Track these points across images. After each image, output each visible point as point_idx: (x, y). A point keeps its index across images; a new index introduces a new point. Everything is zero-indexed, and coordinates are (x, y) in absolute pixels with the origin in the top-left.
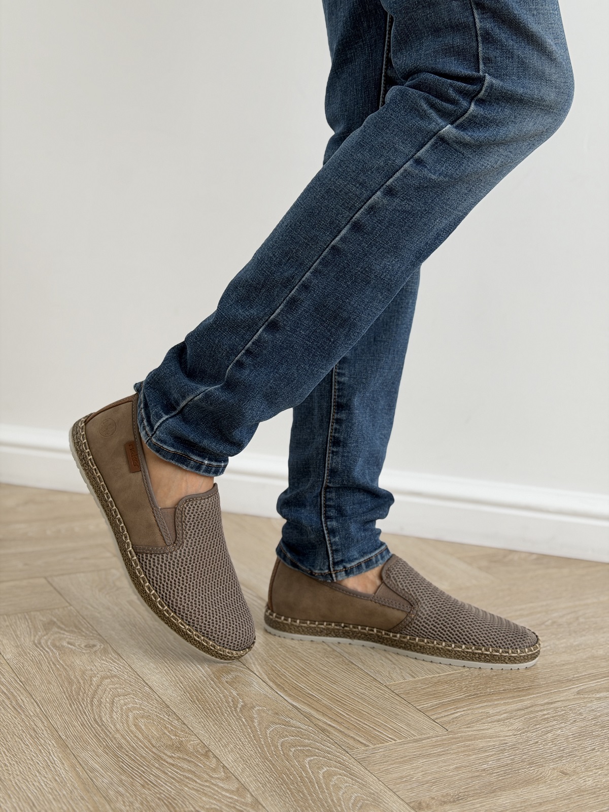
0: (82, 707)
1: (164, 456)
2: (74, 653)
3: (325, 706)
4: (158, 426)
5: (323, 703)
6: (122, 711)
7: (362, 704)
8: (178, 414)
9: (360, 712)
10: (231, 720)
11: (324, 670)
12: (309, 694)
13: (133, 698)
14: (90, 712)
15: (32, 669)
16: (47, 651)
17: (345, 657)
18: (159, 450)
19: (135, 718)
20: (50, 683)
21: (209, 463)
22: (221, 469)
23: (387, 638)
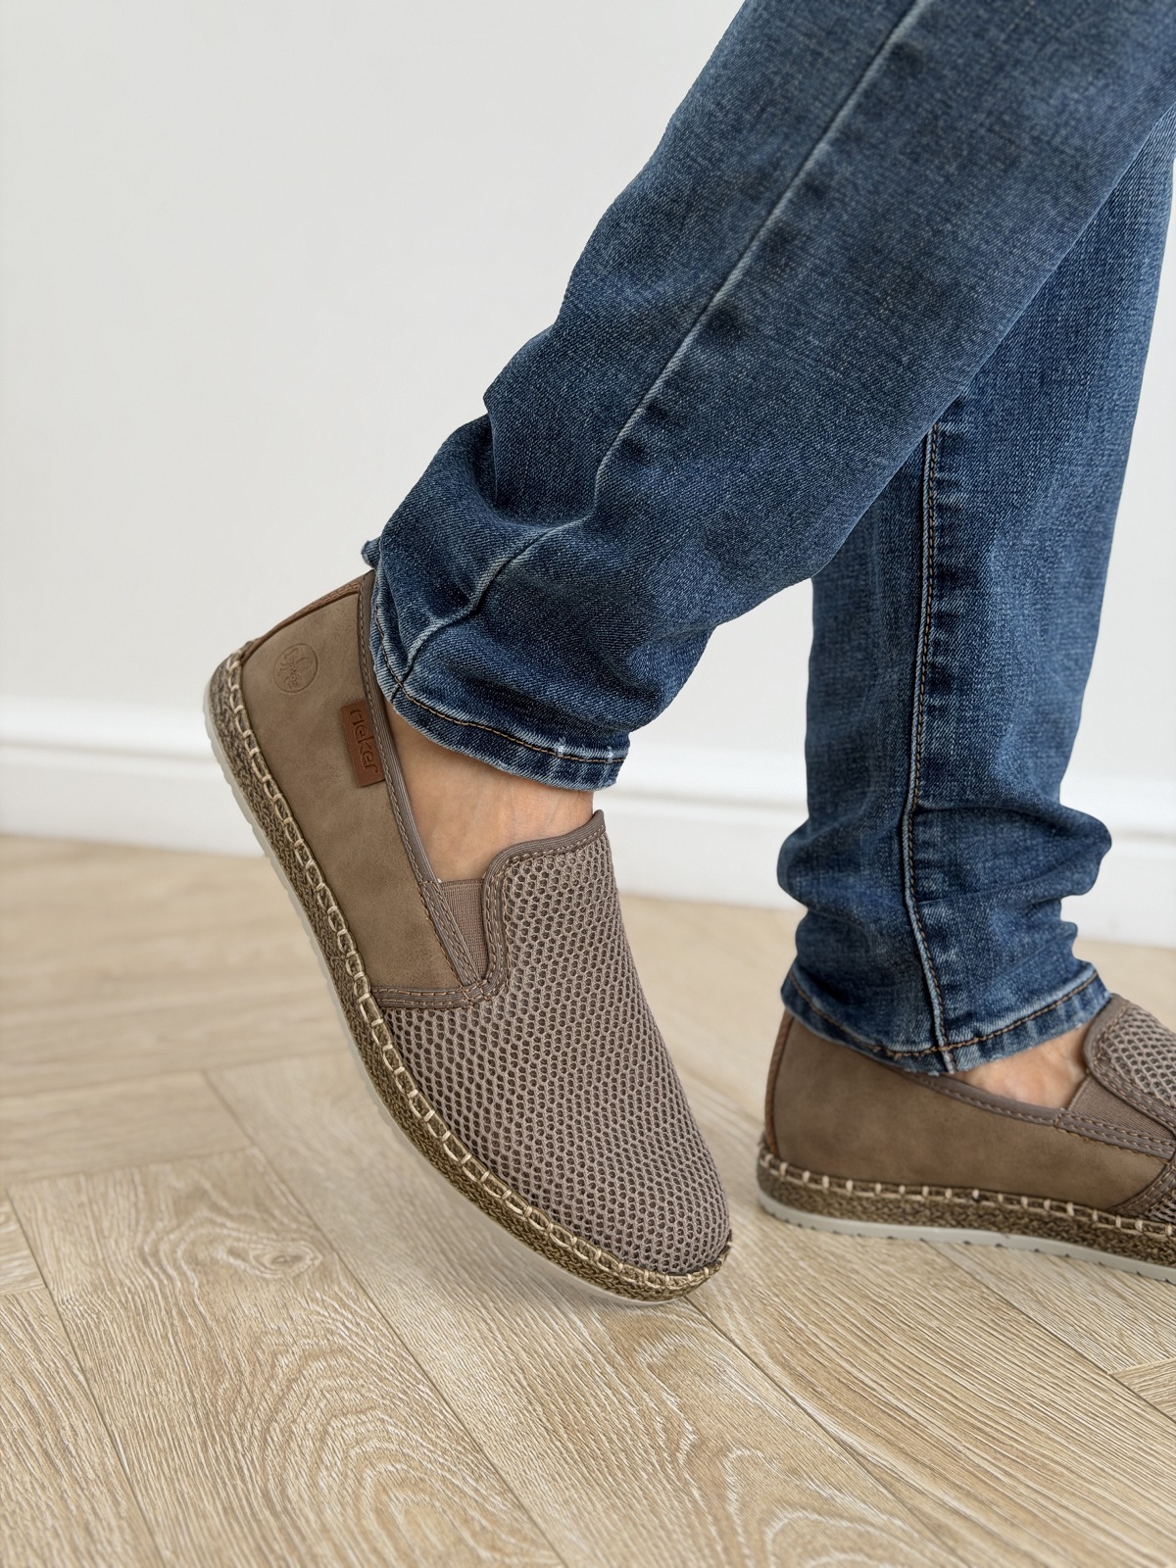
0: (236, 1451)
1: (441, 736)
2: (240, 1280)
3: (937, 1445)
4: (419, 650)
5: (931, 1436)
6: (346, 1465)
7: (1050, 1438)
8: (473, 614)
9: (1044, 1465)
10: (658, 1493)
11: (930, 1328)
12: (887, 1404)
13: (383, 1421)
14: (255, 1467)
15: (121, 1331)
16: (170, 1278)
17: (988, 1288)
18: (425, 719)
19: (382, 1488)
20: (159, 1374)
21: (569, 750)
22: (607, 768)
23: (1105, 1232)
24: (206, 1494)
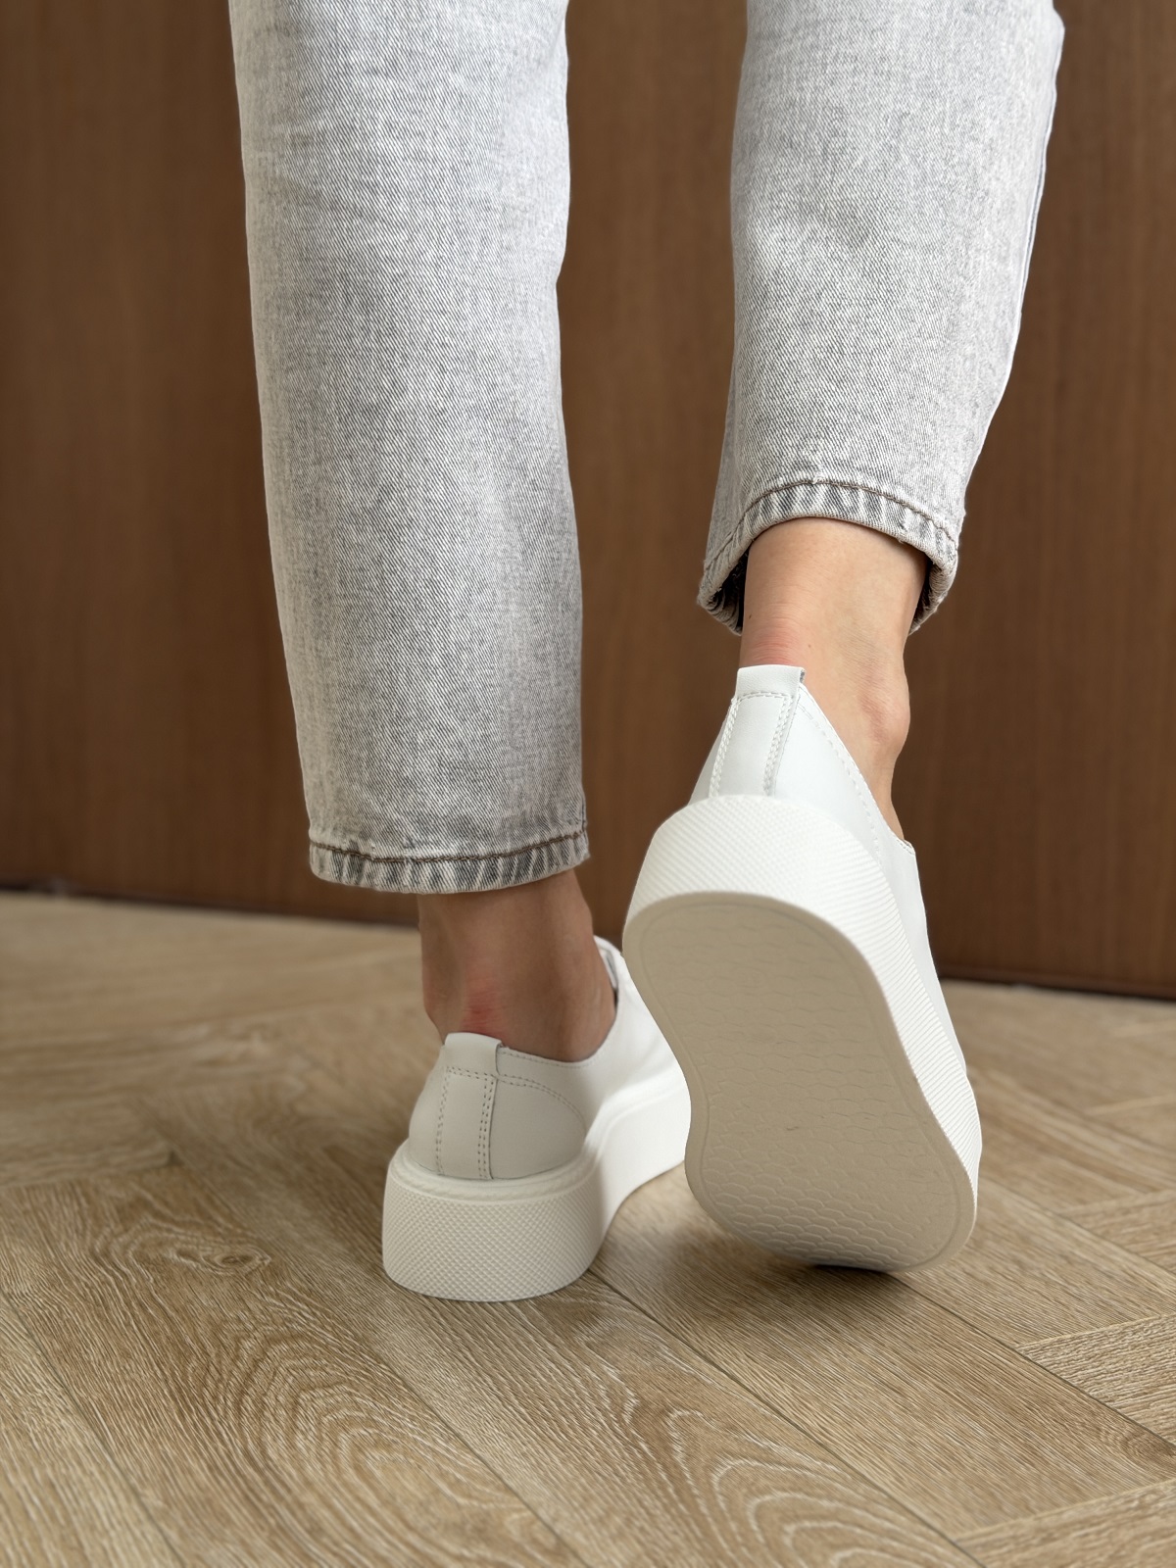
2: (194, 1277)
6: (320, 1430)
10: (608, 1445)
13: (350, 1394)
14: (233, 1433)
19: (357, 1448)
24: (189, 1454)
